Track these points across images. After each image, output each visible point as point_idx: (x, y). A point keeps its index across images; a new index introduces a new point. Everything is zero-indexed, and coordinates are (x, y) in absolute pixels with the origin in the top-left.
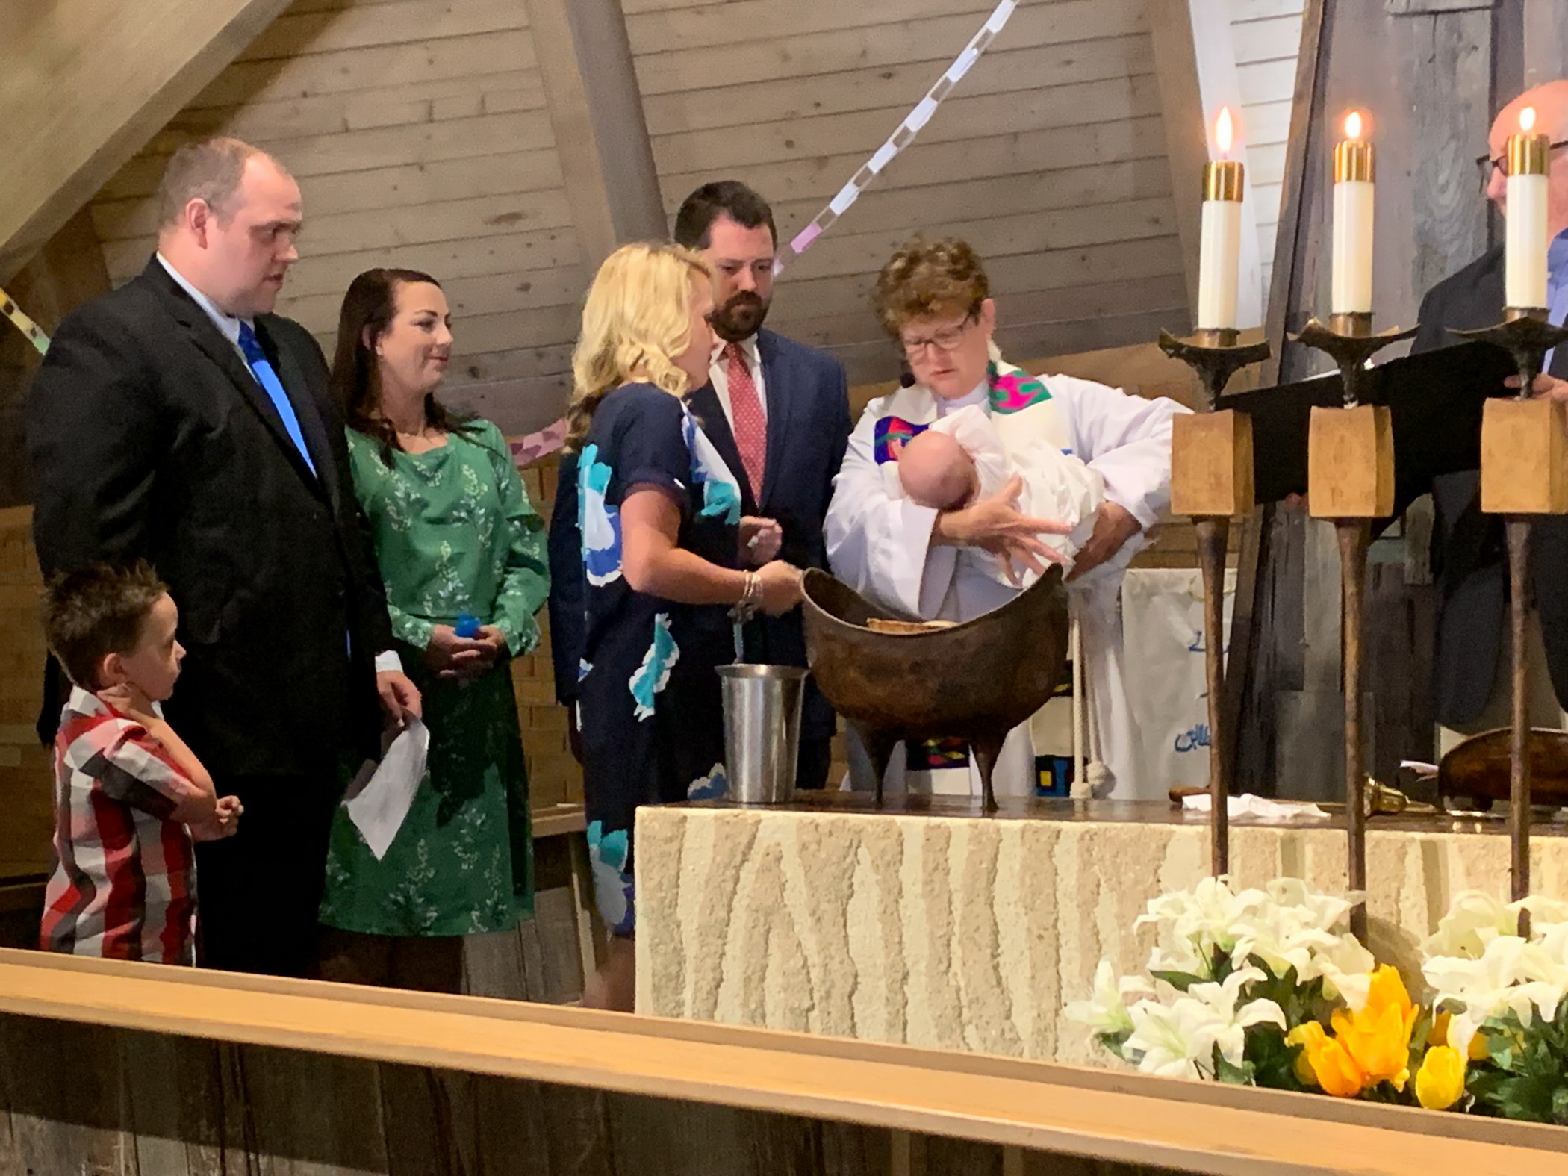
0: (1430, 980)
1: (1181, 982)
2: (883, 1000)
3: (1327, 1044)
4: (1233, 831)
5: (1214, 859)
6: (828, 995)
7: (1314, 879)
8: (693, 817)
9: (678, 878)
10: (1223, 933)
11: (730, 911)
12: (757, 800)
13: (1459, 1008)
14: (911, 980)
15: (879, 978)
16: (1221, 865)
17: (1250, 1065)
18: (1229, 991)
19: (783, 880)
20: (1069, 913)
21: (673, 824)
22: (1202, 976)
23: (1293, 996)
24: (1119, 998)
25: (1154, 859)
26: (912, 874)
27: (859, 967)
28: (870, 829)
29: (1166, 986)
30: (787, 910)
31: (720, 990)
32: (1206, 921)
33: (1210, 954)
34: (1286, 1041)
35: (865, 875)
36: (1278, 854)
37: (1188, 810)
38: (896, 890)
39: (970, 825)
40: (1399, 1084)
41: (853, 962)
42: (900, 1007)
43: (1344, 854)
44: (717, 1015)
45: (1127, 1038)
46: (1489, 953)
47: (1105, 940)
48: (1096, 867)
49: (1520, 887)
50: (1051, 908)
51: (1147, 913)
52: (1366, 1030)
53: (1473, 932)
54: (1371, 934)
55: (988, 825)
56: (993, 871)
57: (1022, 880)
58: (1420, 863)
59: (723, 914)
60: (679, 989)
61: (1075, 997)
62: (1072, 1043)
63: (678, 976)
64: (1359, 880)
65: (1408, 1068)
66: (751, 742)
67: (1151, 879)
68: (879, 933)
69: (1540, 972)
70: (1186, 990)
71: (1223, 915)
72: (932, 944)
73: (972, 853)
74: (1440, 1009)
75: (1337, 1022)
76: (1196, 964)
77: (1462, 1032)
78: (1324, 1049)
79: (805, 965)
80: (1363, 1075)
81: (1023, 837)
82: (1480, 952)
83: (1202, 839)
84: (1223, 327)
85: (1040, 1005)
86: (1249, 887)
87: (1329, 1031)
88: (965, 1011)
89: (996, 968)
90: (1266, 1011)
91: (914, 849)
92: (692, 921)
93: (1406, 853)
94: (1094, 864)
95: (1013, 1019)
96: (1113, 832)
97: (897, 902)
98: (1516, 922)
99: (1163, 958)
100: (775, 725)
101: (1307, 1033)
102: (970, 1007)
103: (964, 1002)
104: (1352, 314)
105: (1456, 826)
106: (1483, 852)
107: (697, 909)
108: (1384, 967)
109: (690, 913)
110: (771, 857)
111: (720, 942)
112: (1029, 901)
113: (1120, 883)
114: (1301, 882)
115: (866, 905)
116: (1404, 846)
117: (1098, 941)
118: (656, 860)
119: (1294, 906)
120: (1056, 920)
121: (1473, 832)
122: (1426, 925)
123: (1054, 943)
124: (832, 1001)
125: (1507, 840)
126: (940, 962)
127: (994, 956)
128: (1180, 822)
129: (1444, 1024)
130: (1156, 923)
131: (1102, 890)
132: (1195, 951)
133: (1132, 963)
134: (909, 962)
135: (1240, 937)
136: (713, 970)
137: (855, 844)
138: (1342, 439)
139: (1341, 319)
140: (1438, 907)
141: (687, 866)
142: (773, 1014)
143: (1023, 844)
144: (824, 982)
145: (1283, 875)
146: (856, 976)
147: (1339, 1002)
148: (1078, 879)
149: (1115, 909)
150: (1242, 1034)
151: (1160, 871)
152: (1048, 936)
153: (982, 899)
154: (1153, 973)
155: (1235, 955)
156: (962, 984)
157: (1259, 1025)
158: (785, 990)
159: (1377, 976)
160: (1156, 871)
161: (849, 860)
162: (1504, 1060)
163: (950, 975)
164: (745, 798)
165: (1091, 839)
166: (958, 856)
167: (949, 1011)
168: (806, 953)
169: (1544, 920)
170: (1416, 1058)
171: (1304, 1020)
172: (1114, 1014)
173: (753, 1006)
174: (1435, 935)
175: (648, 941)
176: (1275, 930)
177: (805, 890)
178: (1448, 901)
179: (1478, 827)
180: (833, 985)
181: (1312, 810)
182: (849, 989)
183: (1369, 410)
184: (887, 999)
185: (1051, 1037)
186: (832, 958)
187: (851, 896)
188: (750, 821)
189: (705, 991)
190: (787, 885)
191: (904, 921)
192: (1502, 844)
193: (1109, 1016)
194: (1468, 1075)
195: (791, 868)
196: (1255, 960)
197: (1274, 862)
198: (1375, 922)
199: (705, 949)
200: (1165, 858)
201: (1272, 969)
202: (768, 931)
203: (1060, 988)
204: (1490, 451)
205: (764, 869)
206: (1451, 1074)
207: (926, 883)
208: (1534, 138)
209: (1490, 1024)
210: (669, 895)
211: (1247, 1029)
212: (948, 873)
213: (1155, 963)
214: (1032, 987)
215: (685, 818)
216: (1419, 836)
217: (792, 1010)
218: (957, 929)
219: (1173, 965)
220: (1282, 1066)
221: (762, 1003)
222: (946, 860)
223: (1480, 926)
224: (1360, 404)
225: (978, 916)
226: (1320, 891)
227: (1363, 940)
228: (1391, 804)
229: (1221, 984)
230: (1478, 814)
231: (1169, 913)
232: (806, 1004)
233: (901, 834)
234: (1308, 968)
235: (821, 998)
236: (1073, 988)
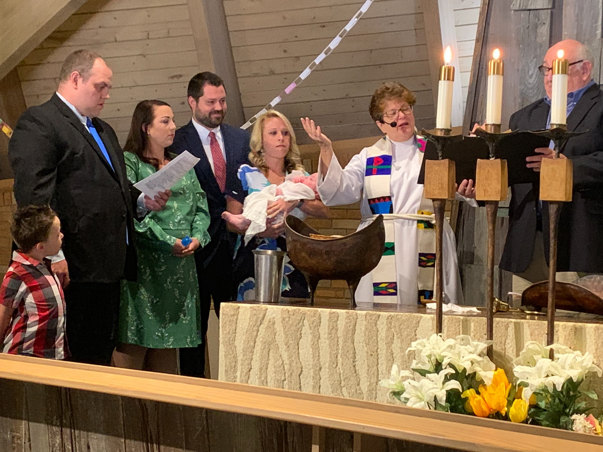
0: (516, 374)
1: (423, 373)
2: (312, 378)
3: (477, 397)
4: (444, 317)
5: (437, 327)
6: (291, 374)
7: (474, 336)
8: (242, 307)
9: (236, 330)
10: (439, 355)
11: (255, 343)
12: (266, 301)
13: (526, 385)
14: (323, 370)
15: (310, 369)
16: (440, 329)
17: (448, 405)
18: (440, 377)
19: (275, 331)
20: (382, 346)
21: (235, 309)
22: (431, 371)
23: (465, 380)
24: (400, 379)
25: (414, 327)
26: (324, 330)
27: (303, 364)
28: (308, 313)
29: (417, 374)
30: (276, 343)
31: (250, 372)
32: (433, 350)
33: (434, 363)
34: (462, 396)
35: (306, 330)
36: (461, 326)
37: (428, 308)
38: (318, 336)
39: (346, 312)
40: (503, 413)
41: (301, 363)
42: (318, 380)
43: (486, 326)
44: (249, 381)
45: (403, 393)
46: (538, 364)
47: (395, 357)
48: (393, 330)
49: (550, 341)
50: (375, 344)
51: (411, 347)
52: (491, 393)
53: (533, 357)
54: (494, 357)
55: (353, 312)
56: (354, 330)
57: (365, 333)
58: (514, 330)
59: (252, 344)
60: (235, 371)
61: (384, 378)
62: (382, 395)
63: (235, 367)
64: (491, 336)
65: (507, 407)
66: (265, 278)
67: (413, 334)
68: (311, 352)
69: (557, 373)
70: (425, 376)
71: (440, 349)
72: (331, 357)
73: (347, 323)
74: (519, 385)
75: (481, 389)
76: (429, 366)
77: (527, 393)
78: (476, 399)
79: (283, 364)
80: (490, 409)
81: (366, 317)
82: (535, 365)
83: (433, 319)
84: (445, 128)
85: (370, 380)
86: (450, 338)
87: (478, 393)
88: (342, 382)
89: (354, 366)
90: (454, 384)
91: (325, 321)
92: (240, 346)
93: (509, 327)
94: (391, 329)
95: (360, 385)
96: (400, 316)
97: (318, 341)
98: (548, 353)
99: (417, 364)
100: (274, 273)
101: (470, 393)
102: (344, 381)
103: (342, 379)
104: (493, 125)
105: (528, 317)
106: (537, 327)
107: (242, 342)
108: (499, 370)
109: (240, 344)
110: (271, 323)
111: (251, 354)
112: (367, 342)
113: (401, 335)
114: (469, 337)
115: (306, 342)
116: (508, 324)
117: (393, 357)
118: (228, 323)
119: (466, 346)
120: (378, 348)
121: (535, 320)
122: (515, 353)
123: (376, 357)
124: (293, 378)
125: (546, 322)
126: (334, 363)
127: (354, 362)
128: (425, 313)
129: (521, 391)
130: (414, 351)
131: (395, 338)
132: (429, 361)
133: (405, 365)
134: (322, 363)
135: (446, 356)
136: (248, 365)
137: (303, 318)
138: (489, 171)
139: (489, 126)
140: (520, 348)
141: (239, 326)
142: (270, 382)
143: (366, 320)
144: (289, 370)
145: (463, 334)
146: (302, 368)
147: (482, 382)
148: (386, 334)
149: (399, 345)
150: (445, 393)
151: (417, 331)
152: (374, 354)
153: (350, 341)
154: (413, 369)
155: (443, 363)
156: (342, 372)
157: (452, 390)
158: (275, 373)
159: (496, 372)
160: (415, 331)
161: (300, 325)
162: (542, 404)
163: (337, 368)
164: (262, 300)
165: (391, 319)
166: (341, 324)
167: (336, 382)
168: (283, 359)
169: (559, 353)
170: (510, 403)
171: (469, 388)
172: (398, 384)
173: (263, 379)
174: (518, 358)
175: (224, 353)
176: (459, 354)
177: (283, 336)
178: (523, 345)
179: (536, 317)
180: (293, 372)
181: (474, 309)
182: (299, 373)
183: (499, 160)
184: (313, 377)
185: (374, 392)
186: (293, 361)
187: (301, 338)
188: (264, 309)
189: (245, 373)
190: (277, 334)
191: (320, 348)
192: (544, 324)
193: (396, 385)
194: (529, 410)
195: (279, 327)
196: (451, 365)
197: (459, 329)
198: (496, 352)
199: (245, 357)
200: (418, 327)
201: (457, 368)
202: (269, 351)
203: (378, 374)
204: (544, 177)
205: (268, 327)
206: (523, 410)
207: (329, 334)
208: (563, 60)
209: (537, 391)
210: (232, 337)
211: (447, 391)
212: (337, 330)
213: (414, 366)
214: (368, 374)
215: (239, 307)
216: (513, 320)
217: (278, 381)
218: (340, 351)
219: (420, 366)
220: (460, 405)
221: (266, 377)
222: (337, 326)
223: (535, 354)
224: (496, 159)
225: (348, 347)
226: (476, 340)
227: (492, 360)
228: (504, 308)
229: (438, 374)
230: (536, 313)
231: (420, 347)
232: (283, 378)
233: (320, 315)
234: (470, 369)
235: (288, 377)
236: (382, 374)
